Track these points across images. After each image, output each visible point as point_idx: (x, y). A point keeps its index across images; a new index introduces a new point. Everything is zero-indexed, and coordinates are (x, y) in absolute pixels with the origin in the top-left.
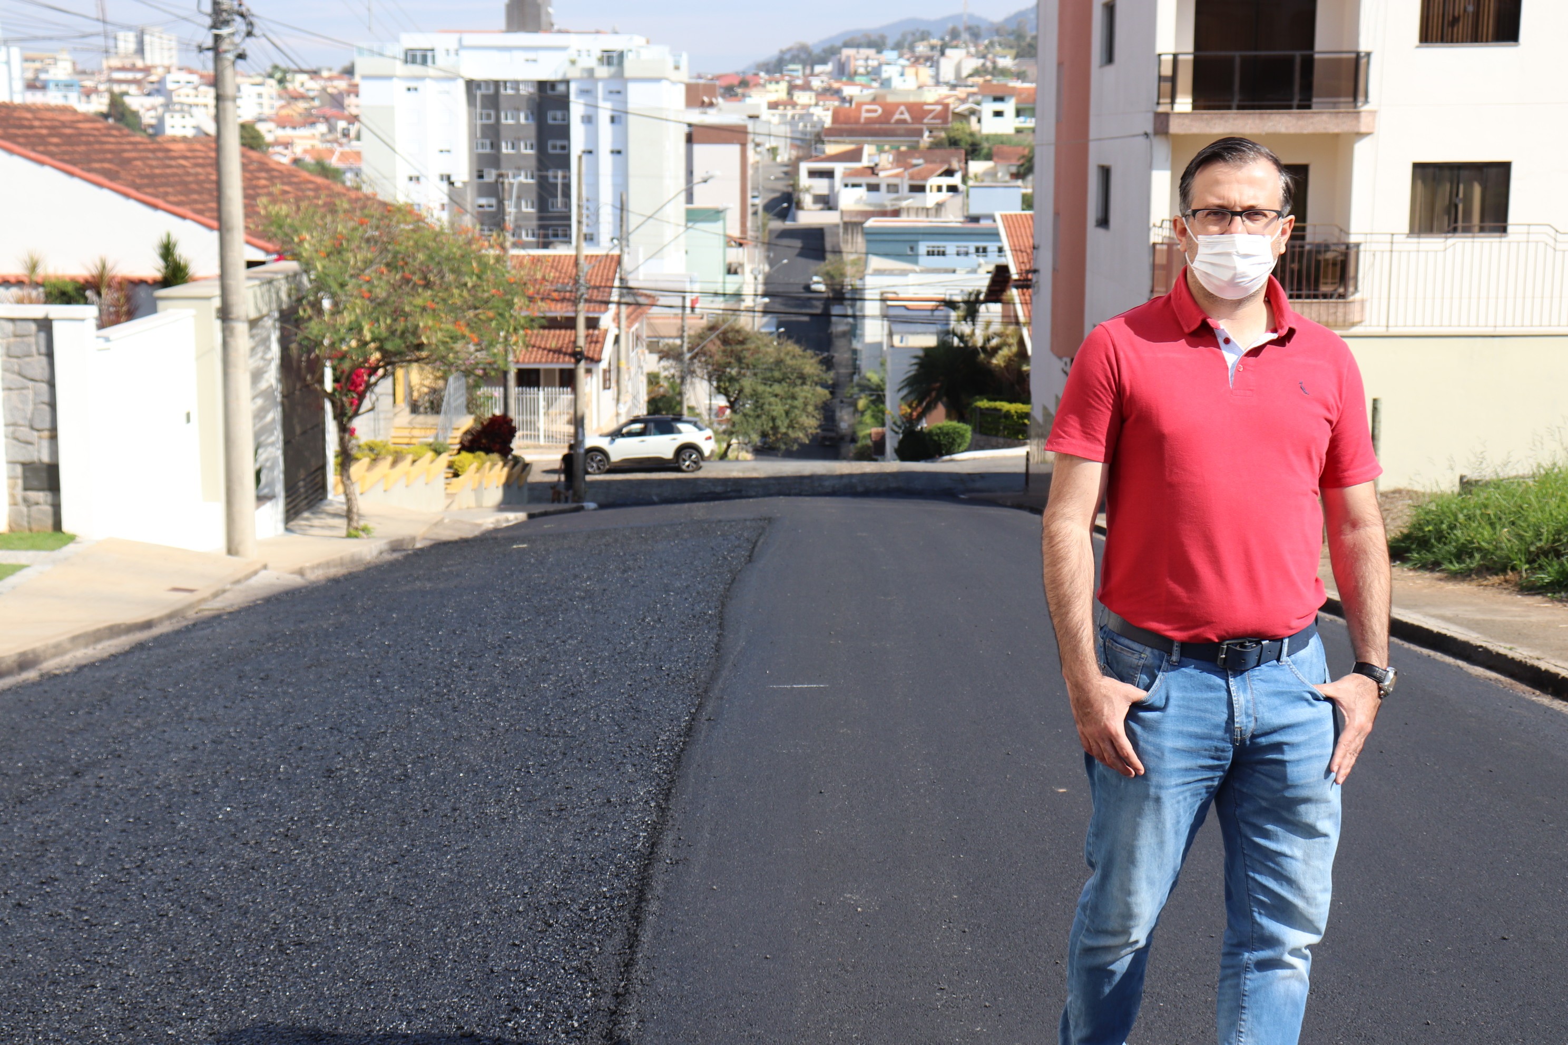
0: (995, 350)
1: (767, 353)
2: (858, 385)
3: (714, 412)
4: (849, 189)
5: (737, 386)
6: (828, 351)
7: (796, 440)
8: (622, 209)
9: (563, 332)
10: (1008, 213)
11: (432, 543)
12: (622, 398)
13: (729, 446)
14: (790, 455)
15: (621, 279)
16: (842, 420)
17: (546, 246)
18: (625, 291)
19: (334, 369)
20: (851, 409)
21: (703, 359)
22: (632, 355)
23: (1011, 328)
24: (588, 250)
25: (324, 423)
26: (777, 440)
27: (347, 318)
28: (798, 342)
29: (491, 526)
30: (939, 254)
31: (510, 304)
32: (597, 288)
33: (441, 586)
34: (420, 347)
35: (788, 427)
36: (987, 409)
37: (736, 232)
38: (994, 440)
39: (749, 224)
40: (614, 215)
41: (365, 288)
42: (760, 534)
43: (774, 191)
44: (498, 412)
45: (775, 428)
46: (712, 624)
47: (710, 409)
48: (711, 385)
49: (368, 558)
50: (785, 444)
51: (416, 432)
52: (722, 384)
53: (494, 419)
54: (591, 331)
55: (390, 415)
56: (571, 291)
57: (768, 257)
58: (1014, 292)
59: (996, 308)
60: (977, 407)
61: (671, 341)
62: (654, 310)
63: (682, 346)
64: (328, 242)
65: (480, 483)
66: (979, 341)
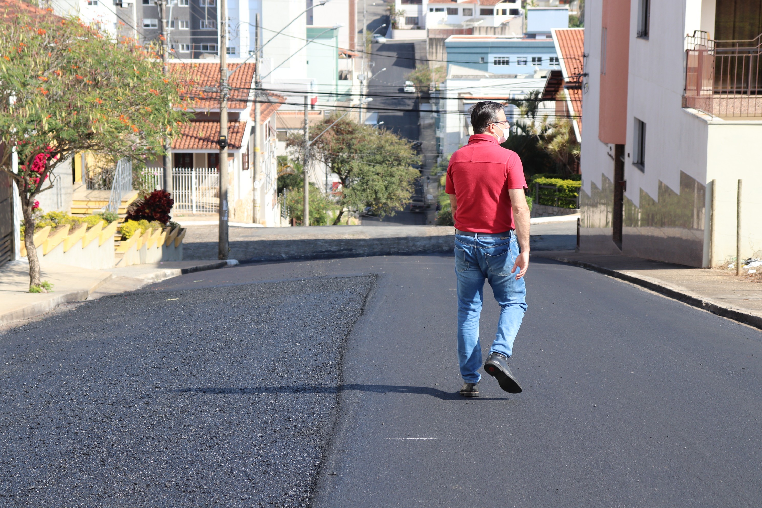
0: (551, 138)
1: (371, 140)
2: (441, 166)
3: (329, 187)
4: (434, 13)
5: (348, 167)
6: (418, 140)
7: (393, 209)
8: (257, 27)
9: (211, 124)
10: (561, 29)
11: (101, 296)
12: (257, 176)
13: (341, 213)
14: (388, 220)
15: (256, 83)
16: (429, 193)
17: (196, 56)
18: (259, 92)
19: (19, 153)
20: (436, 184)
21: (321, 146)
22: (265, 142)
23: (564, 120)
24: (229, 59)
25: (12, 198)
26: (379, 208)
27: (28, 111)
28: (395, 132)
29: (151, 281)
30: (504, 63)
31: (165, 102)
32: (238, 89)
33: (104, 337)
34: (90, 136)
35: (387, 199)
36: (545, 184)
37: (345, 46)
38: (550, 209)
39: (356, 40)
40: (251, 33)
41: (44, 86)
42: (370, 290)
43: (375, 14)
44: (159, 188)
45: (377, 199)
46: (333, 375)
47: (326, 184)
48: (327, 165)
49: (47, 310)
50: (385, 211)
51: (91, 205)
52: (336, 165)
53: (155, 195)
54: (233, 124)
55: (70, 191)
56: (217, 92)
57: (371, 66)
58: (566, 93)
59: (551, 105)
60: (536, 183)
61: (296, 132)
62: (283, 107)
63: (304, 135)
64: (11, 48)
65: (144, 245)
66: (538, 131)
